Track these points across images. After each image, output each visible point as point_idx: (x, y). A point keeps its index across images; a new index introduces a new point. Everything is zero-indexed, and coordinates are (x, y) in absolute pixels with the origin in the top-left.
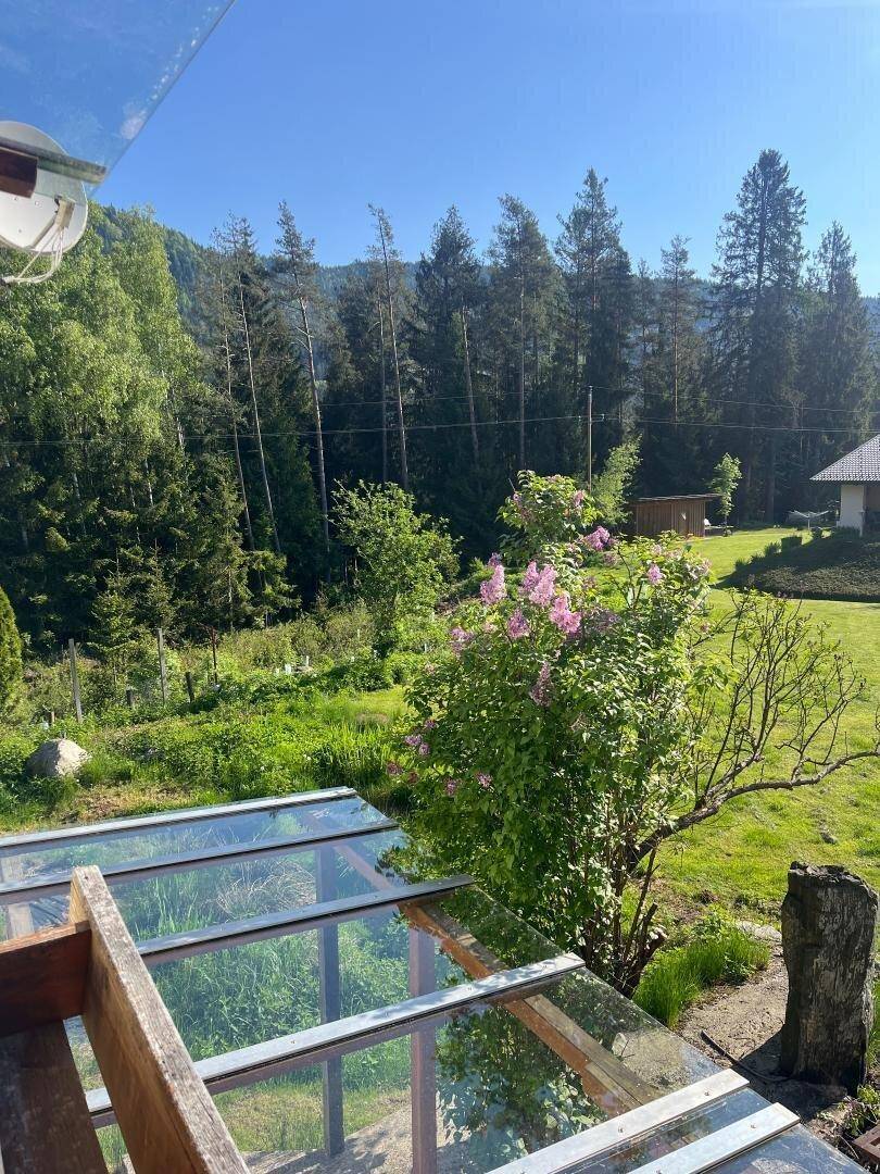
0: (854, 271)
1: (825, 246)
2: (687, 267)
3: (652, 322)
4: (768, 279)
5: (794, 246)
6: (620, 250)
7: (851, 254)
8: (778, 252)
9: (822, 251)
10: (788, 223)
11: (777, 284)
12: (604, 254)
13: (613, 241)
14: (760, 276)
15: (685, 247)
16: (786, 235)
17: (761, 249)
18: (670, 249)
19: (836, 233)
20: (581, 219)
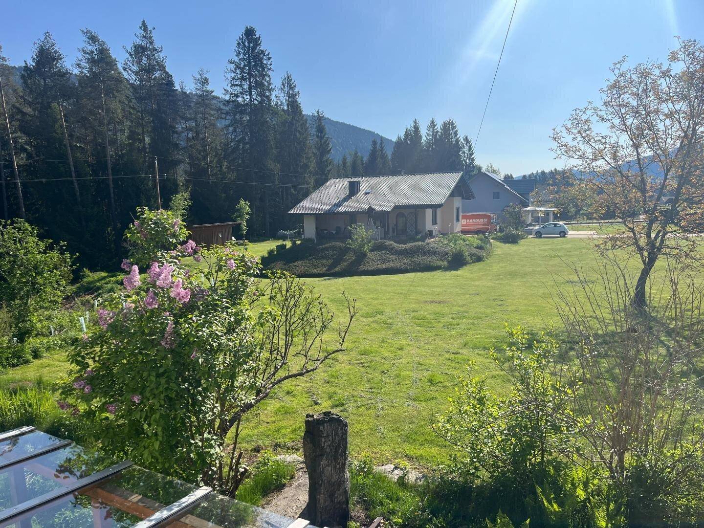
0: (299, 99)
1: (283, 84)
2: (209, 88)
3: (190, 119)
4: (255, 99)
5: (268, 82)
6: (167, 73)
7: (296, 90)
8: (259, 85)
9: (282, 87)
10: (263, 69)
11: (261, 103)
12: (157, 74)
13: (162, 68)
14: (251, 98)
15: (207, 76)
16: (263, 76)
17: (250, 81)
18: (198, 77)
19: (288, 77)
20: (139, 51)
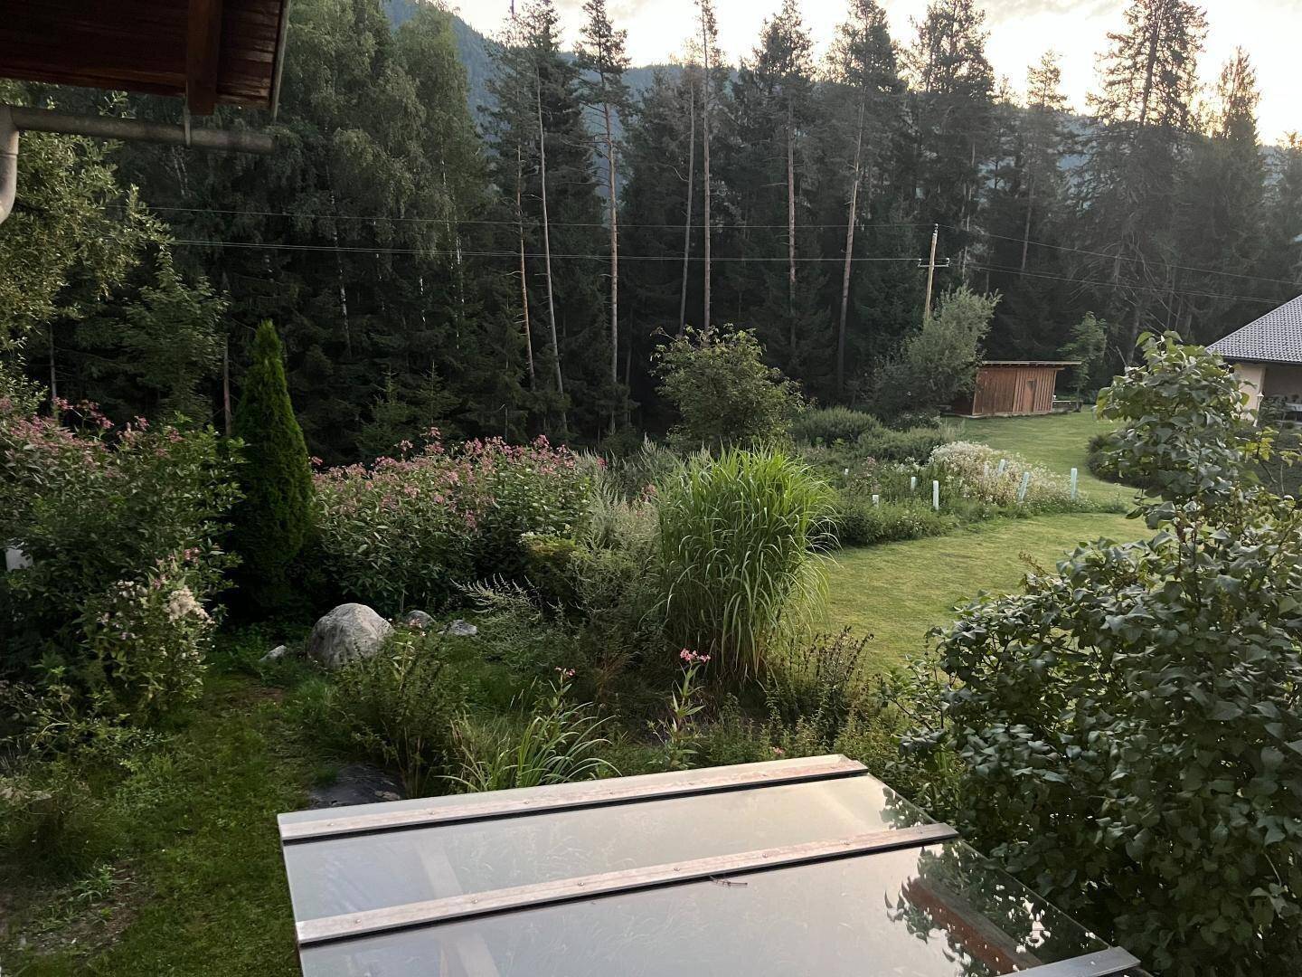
0: (1256, 112)
1: (1224, 77)
2: (1058, 90)
3: (1007, 153)
4: (1155, 110)
5: (1189, 74)
6: (983, 62)
7: (1253, 90)
8: (1170, 80)
9: (1221, 83)
10: (1184, 47)
11: (1165, 118)
13: (975, 50)
14: (1146, 106)
15: (1057, 65)
16: (1179, 59)
17: (1150, 74)
18: (1039, 67)
19: (1240, 62)
